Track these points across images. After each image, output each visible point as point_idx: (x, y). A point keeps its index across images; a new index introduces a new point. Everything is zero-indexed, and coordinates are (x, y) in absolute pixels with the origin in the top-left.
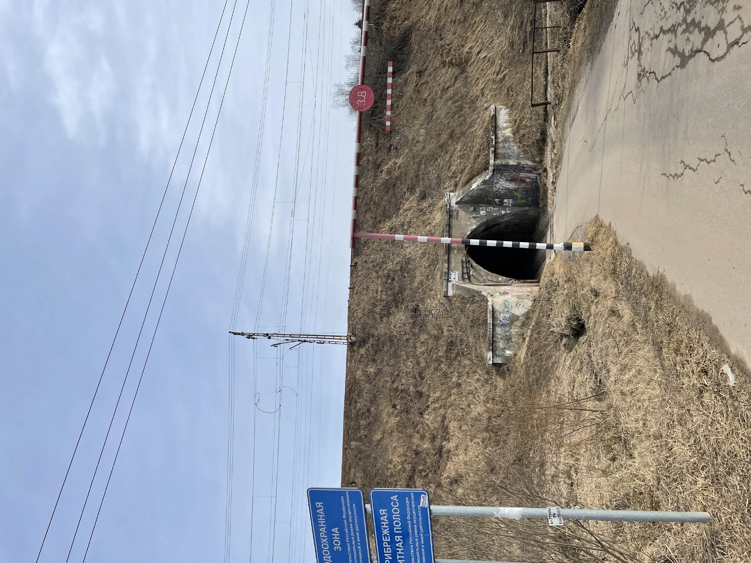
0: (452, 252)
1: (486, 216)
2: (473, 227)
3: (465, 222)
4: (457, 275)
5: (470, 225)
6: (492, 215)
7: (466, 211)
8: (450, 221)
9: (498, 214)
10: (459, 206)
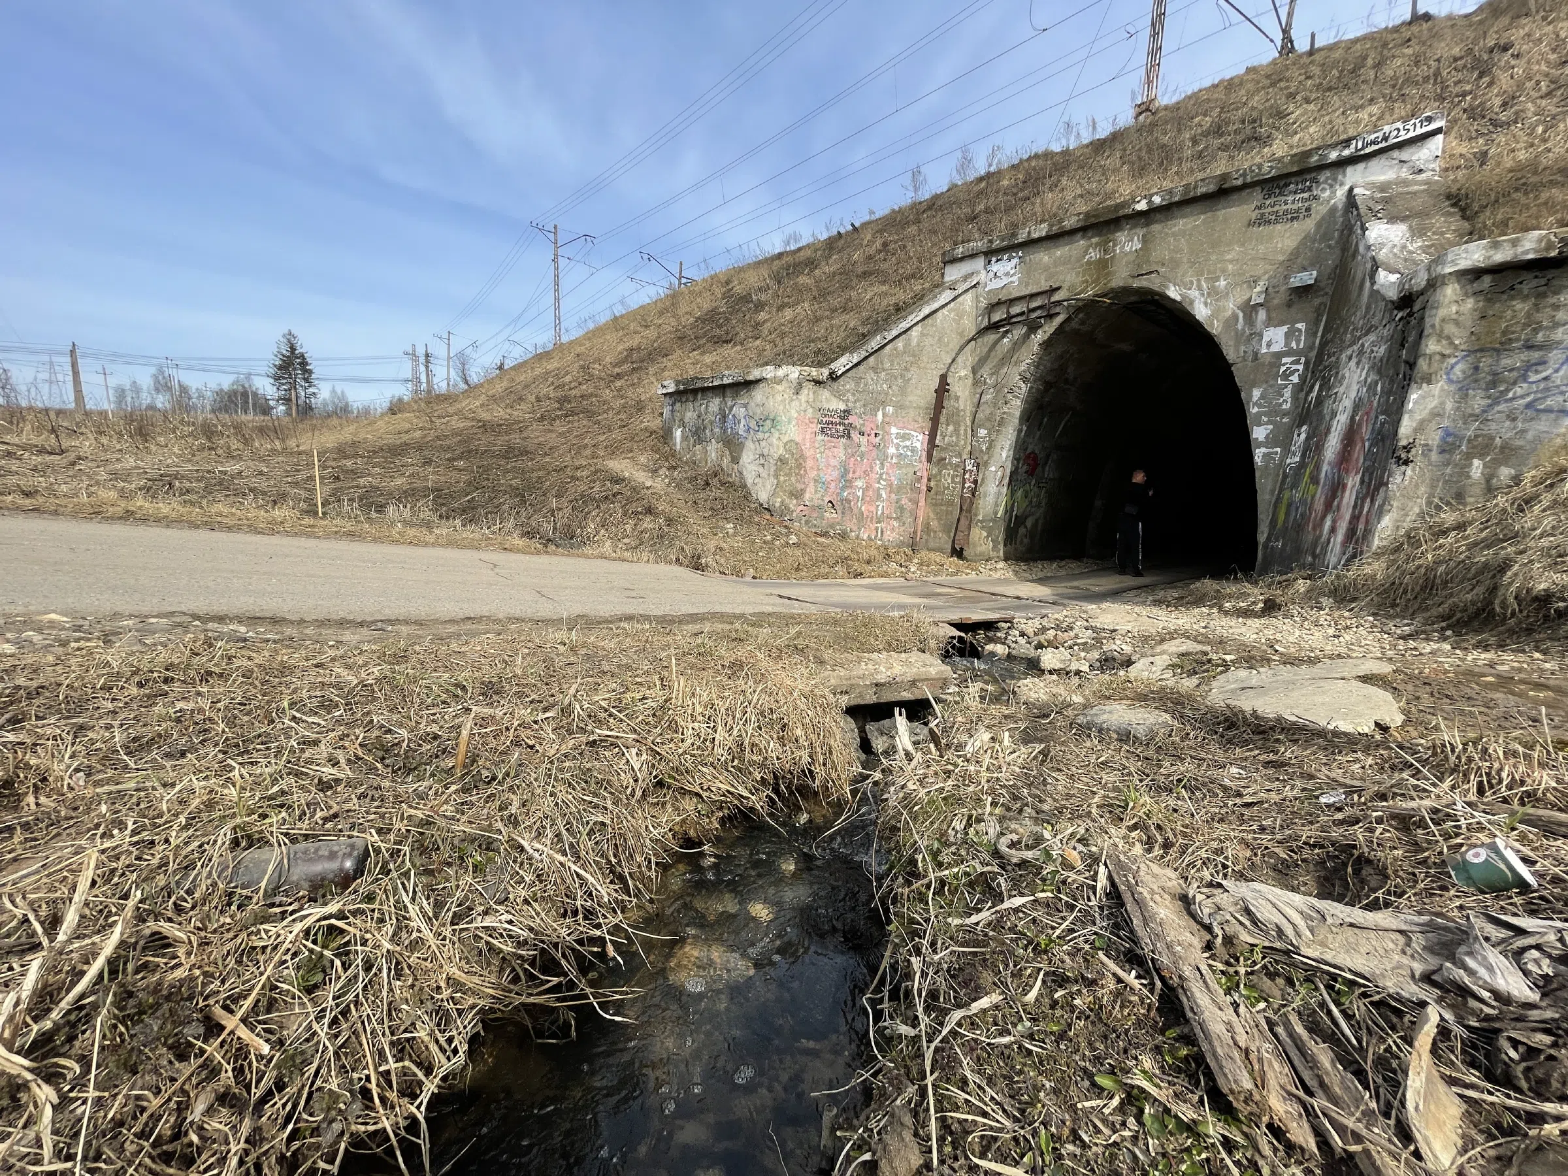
0: (1095, 240)
1: (1256, 355)
2: (1202, 306)
3: (1230, 267)
4: (1005, 281)
5: (1213, 292)
6: (1254, 384)
7: (1295, 254)
8: (1244, 193)
9: (1256, 410)
10: (1333, 210)
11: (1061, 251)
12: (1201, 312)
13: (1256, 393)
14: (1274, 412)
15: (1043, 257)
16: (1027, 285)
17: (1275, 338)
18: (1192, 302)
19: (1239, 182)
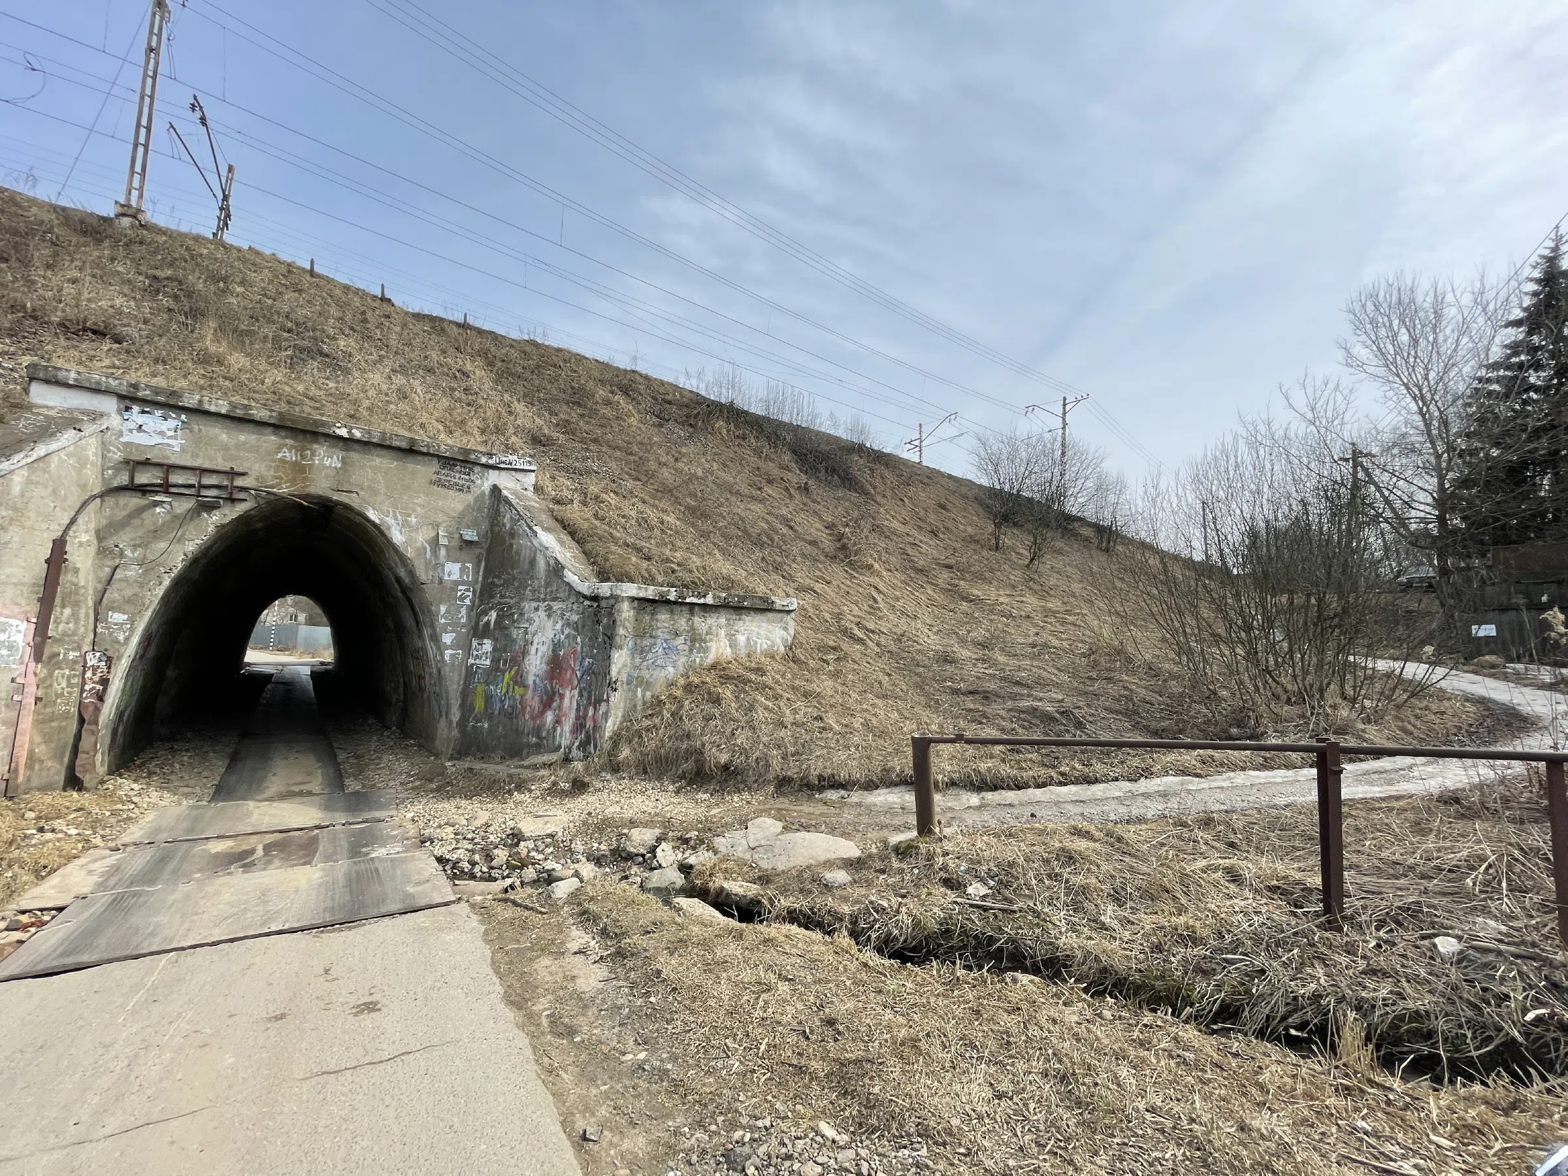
0: (289, 442)
1: (441, 581)
2: (398, 533)
3: (418, 509)
4: (157, 440)
5: (405, 524)
6: (441, 602)
7: (462, 516)
8: (426, 458)
9: (443, 621)
10: (483, 494)
11: (246, 437)
12: (397, 537)
13: (443, 609)
14: (455, 624)
15: (221, 434)
16: (195, 456)
17: (453, 571)
18: (389, 528)
19: (425, 450)
